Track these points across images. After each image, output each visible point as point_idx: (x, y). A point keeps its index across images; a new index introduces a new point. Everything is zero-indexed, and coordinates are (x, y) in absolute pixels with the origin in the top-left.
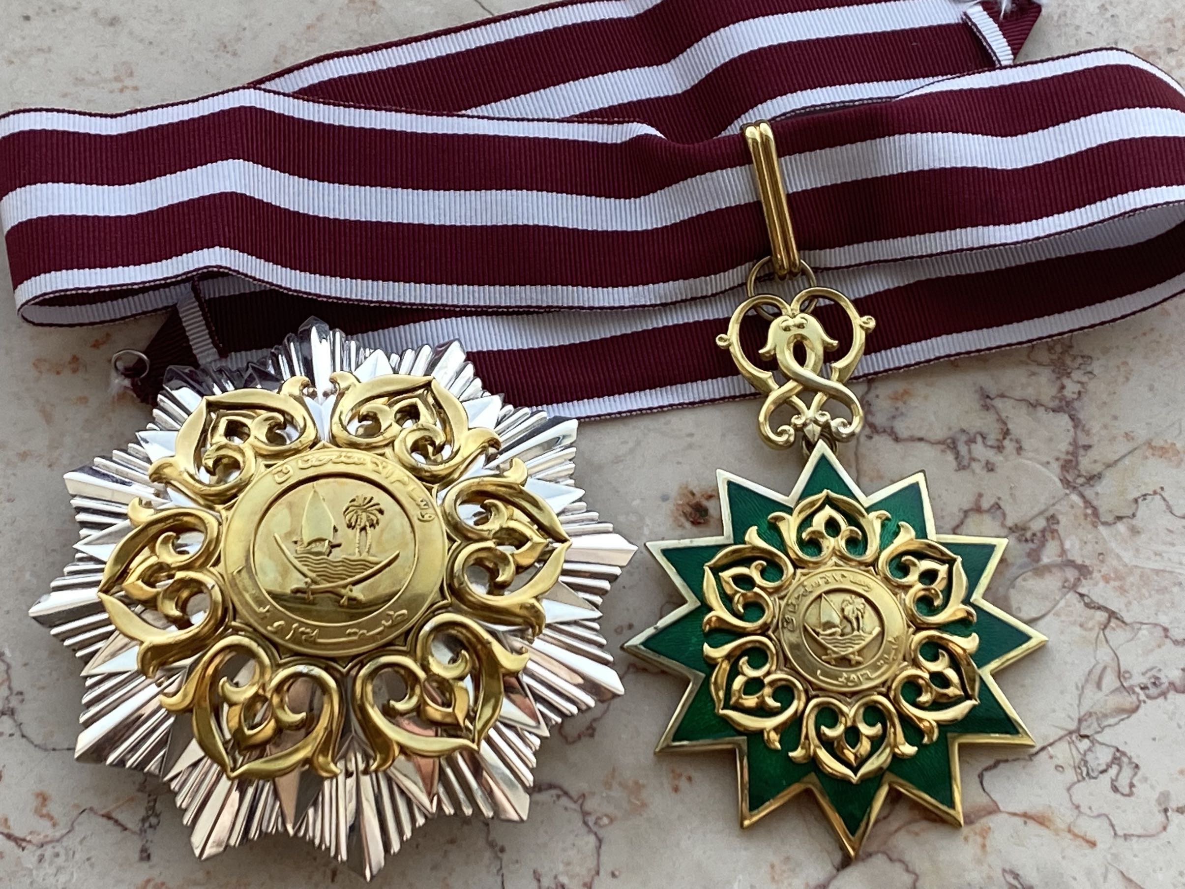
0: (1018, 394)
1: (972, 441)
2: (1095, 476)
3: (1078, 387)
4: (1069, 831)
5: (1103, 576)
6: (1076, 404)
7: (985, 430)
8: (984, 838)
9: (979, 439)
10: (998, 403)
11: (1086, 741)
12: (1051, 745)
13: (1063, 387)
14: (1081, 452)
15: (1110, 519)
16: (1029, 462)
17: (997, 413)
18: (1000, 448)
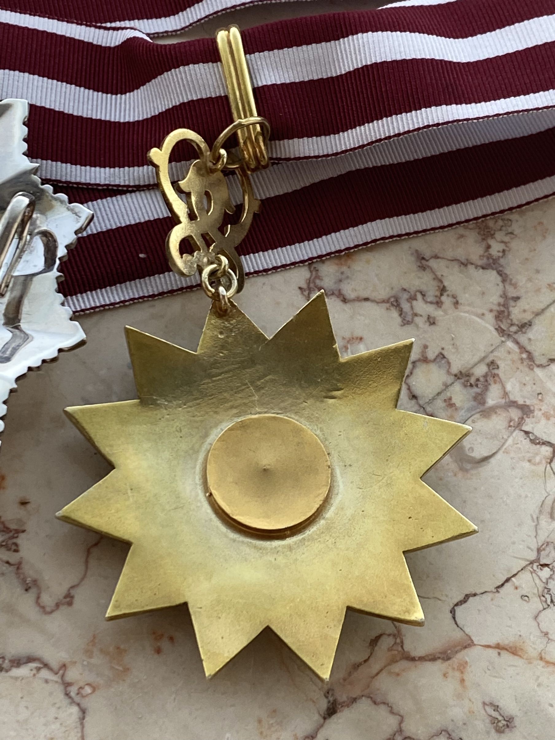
0: (450, 254)
1: (413, 298)
2: (526, 323)
3: (501, 247)
4: (541, 659)
5: (543, 414)
6: (502, 261)
7: (424, 288)
8: (462, 673)
9: (419, 296)
10: (433, 263)
11: (546, 569)
12: (514, 576)
13: (489, 247)
14: (512, 303)
15: (544, 361)
16: (467, 315)
17: (433, 272)
18: (438, 304)
